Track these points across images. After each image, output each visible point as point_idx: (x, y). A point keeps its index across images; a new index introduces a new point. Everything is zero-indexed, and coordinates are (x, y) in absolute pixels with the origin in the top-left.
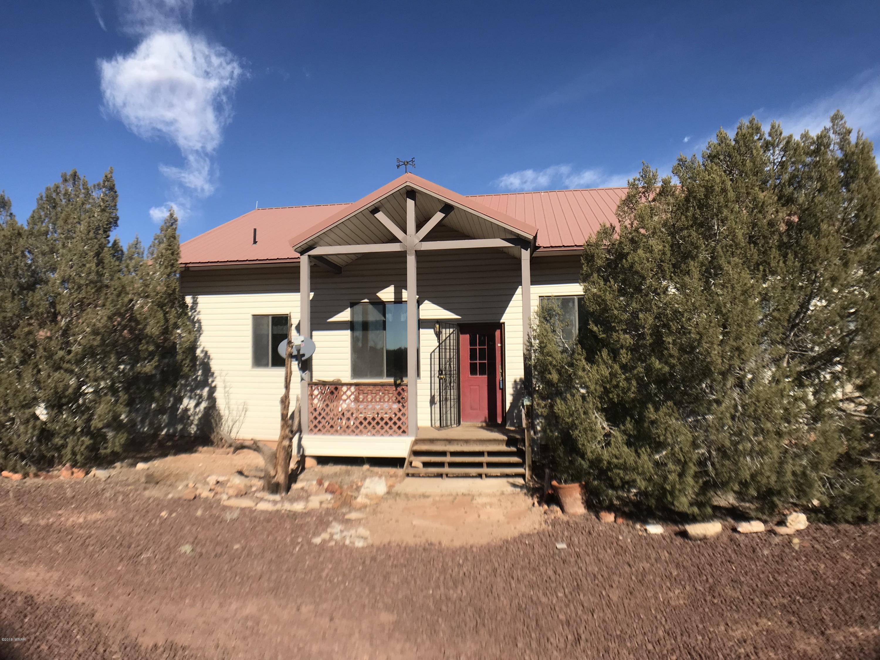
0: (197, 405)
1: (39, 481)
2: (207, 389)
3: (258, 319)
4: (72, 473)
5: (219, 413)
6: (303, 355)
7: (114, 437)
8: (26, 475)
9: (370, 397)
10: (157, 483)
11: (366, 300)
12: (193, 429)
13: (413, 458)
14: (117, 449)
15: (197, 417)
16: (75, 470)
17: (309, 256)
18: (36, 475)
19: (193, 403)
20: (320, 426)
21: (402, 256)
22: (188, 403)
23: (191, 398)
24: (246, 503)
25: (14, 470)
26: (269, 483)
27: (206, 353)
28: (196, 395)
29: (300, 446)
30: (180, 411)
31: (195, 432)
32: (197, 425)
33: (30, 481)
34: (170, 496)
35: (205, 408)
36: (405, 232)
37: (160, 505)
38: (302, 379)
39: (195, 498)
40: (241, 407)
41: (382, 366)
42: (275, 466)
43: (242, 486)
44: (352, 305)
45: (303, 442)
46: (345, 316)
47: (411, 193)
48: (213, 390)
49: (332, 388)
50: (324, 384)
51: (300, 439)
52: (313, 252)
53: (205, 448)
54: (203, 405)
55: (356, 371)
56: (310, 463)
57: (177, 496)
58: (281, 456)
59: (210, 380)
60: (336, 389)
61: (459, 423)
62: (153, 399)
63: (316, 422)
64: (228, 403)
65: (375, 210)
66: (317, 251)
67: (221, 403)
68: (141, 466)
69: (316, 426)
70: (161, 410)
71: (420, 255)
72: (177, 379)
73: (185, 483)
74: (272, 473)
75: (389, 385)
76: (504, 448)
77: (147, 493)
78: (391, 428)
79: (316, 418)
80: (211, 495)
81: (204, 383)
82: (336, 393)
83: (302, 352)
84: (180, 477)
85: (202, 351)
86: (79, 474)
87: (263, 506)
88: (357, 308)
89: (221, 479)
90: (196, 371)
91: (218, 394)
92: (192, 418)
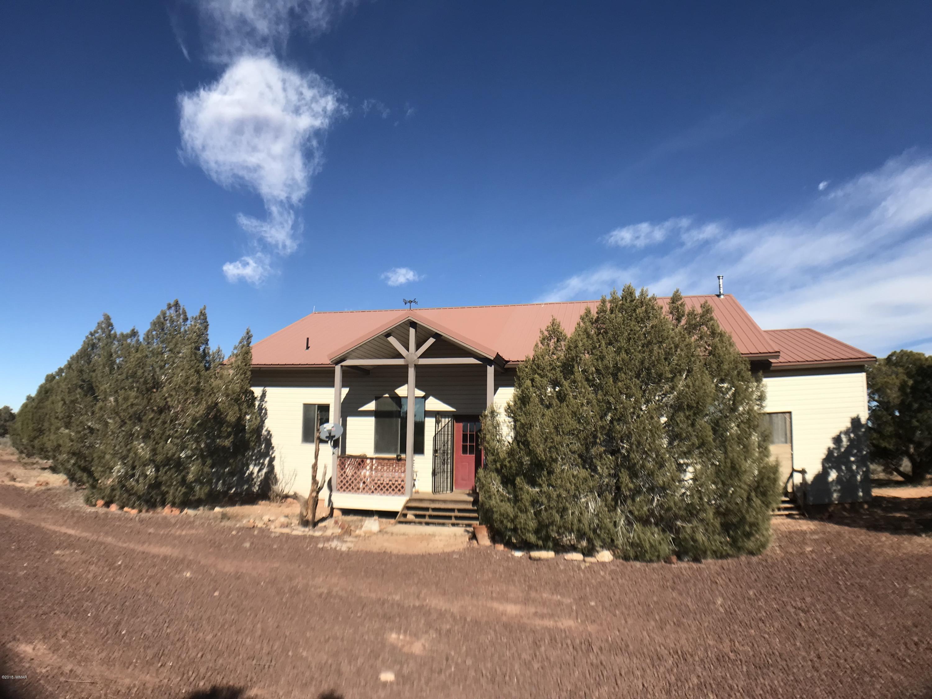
0: (260, 471)
1: (150, 514)
2: (268, 459)
3: (307, 407)
4: (172, 511)
5: (275, 476)
6: (334, 436)
7: (201, 489)
8: (140, 511)
9: (385, 468)
10: (229, 519)
11: (387, 395)
12: (256, 489)
13: (405, 512)
14: (203, 496)
15: (259, 480)
16: (174, 509)
17: (342, 366)
18: (147, 511)
19: (256, 469)
20: (344, 488)
21: (405, 368)
22: (253, 469)
23: (255, 465)
24: (286, 530)
25: (133, 507)
26: (302, 520)
27: (269, 432)
28: (259, 463)
29: (330, 501)
30: (247, 474)
31: (257, 491)
32: (259, 486)
33: (144, 515)
34: (238, 526)
35: (266, 473)
36: (408, 350)
37: (230, 529)
38: (333, 453)
39: (254, 527)
40: (292, 473)
41: (397, 445)
42: (307, 509)
43: (286, 522)
44: (377, 399)
45: (332, 498)
46: (371, 406)
47: (413, 324)
48: (272, 460)
49: (359, 460)
50: (355, 457)
51: (331, 495)
52: (344, 363)
53: (264, 502)
54: (265, 470)
55: (378, 448)
56: (336, 513)
57: (242, 526)
58: (311, 503)
59: (271, 453)
60: (363, 461)
61: (452, 490)
62: (228, 465)
63: (342, 484)
64: (283, 470)
65: (388, 335)
66: (348, 363)
67: (277, 469)
68: (217, 509)
69: (341, 487)
70: (232, 474)
71: (417, 367)
72: (246, 450)
73: (247, 520)
74: (305, 514)
75: (393, 459)
76: (470, 507)
77: (222, 524)
78: (393, 490)
79: (342, 481)
80: (264, 526)
81: (266, 454)
82: (362, 464)
83: (332, 434)
84: (243, 517)
85: (266, 430)
86: (176, 512)
87: (295, 533)
88: (380, 400)
89: (272, 519)
90: (260, 445)
91: (275, 463)
92: (255, 480)
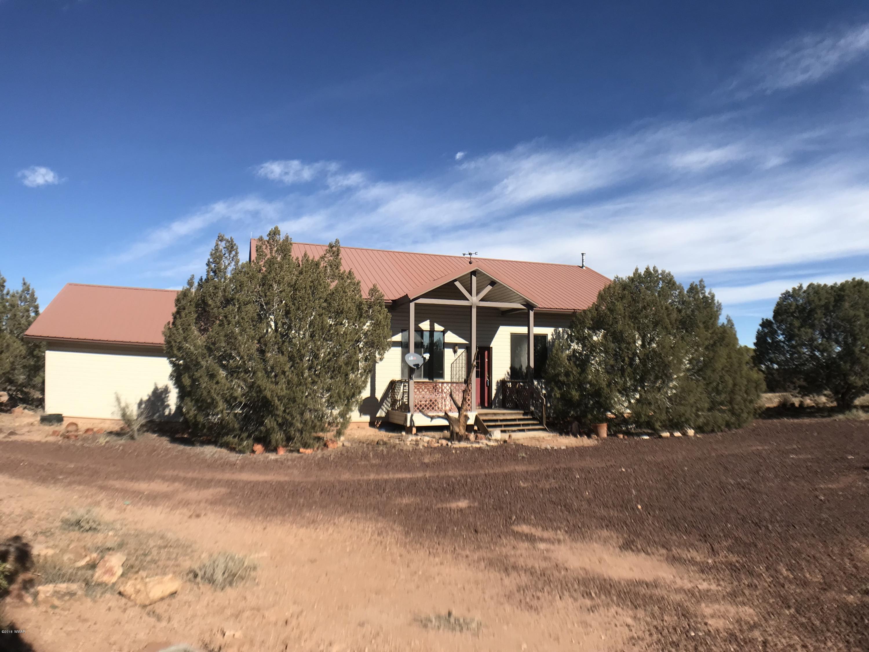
17: (415, 303)
20: (421, 408)
29: (412, 420)
36: (471, 294)
44: (402, 331)
45: (414, 418)
46: (398, 337)
51: (412, 416)
52: (418, 301)
63: (418, 406)
79: (418, 403)
88: (405, 333)
